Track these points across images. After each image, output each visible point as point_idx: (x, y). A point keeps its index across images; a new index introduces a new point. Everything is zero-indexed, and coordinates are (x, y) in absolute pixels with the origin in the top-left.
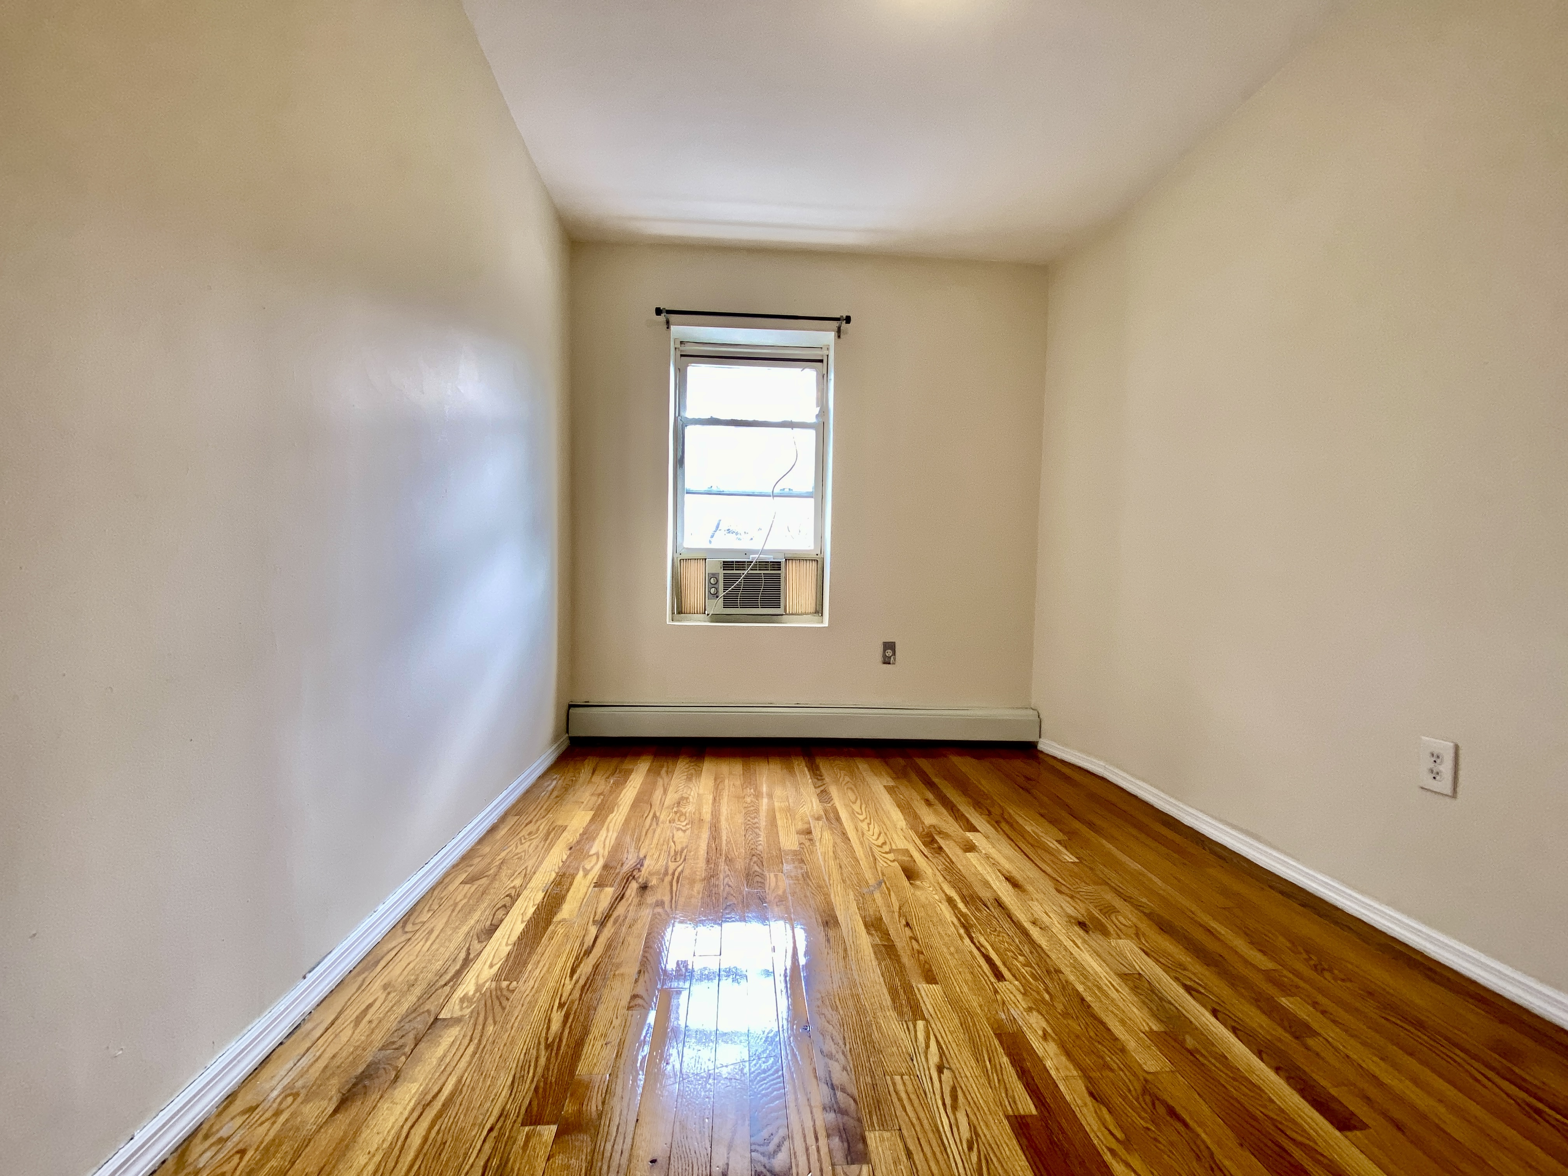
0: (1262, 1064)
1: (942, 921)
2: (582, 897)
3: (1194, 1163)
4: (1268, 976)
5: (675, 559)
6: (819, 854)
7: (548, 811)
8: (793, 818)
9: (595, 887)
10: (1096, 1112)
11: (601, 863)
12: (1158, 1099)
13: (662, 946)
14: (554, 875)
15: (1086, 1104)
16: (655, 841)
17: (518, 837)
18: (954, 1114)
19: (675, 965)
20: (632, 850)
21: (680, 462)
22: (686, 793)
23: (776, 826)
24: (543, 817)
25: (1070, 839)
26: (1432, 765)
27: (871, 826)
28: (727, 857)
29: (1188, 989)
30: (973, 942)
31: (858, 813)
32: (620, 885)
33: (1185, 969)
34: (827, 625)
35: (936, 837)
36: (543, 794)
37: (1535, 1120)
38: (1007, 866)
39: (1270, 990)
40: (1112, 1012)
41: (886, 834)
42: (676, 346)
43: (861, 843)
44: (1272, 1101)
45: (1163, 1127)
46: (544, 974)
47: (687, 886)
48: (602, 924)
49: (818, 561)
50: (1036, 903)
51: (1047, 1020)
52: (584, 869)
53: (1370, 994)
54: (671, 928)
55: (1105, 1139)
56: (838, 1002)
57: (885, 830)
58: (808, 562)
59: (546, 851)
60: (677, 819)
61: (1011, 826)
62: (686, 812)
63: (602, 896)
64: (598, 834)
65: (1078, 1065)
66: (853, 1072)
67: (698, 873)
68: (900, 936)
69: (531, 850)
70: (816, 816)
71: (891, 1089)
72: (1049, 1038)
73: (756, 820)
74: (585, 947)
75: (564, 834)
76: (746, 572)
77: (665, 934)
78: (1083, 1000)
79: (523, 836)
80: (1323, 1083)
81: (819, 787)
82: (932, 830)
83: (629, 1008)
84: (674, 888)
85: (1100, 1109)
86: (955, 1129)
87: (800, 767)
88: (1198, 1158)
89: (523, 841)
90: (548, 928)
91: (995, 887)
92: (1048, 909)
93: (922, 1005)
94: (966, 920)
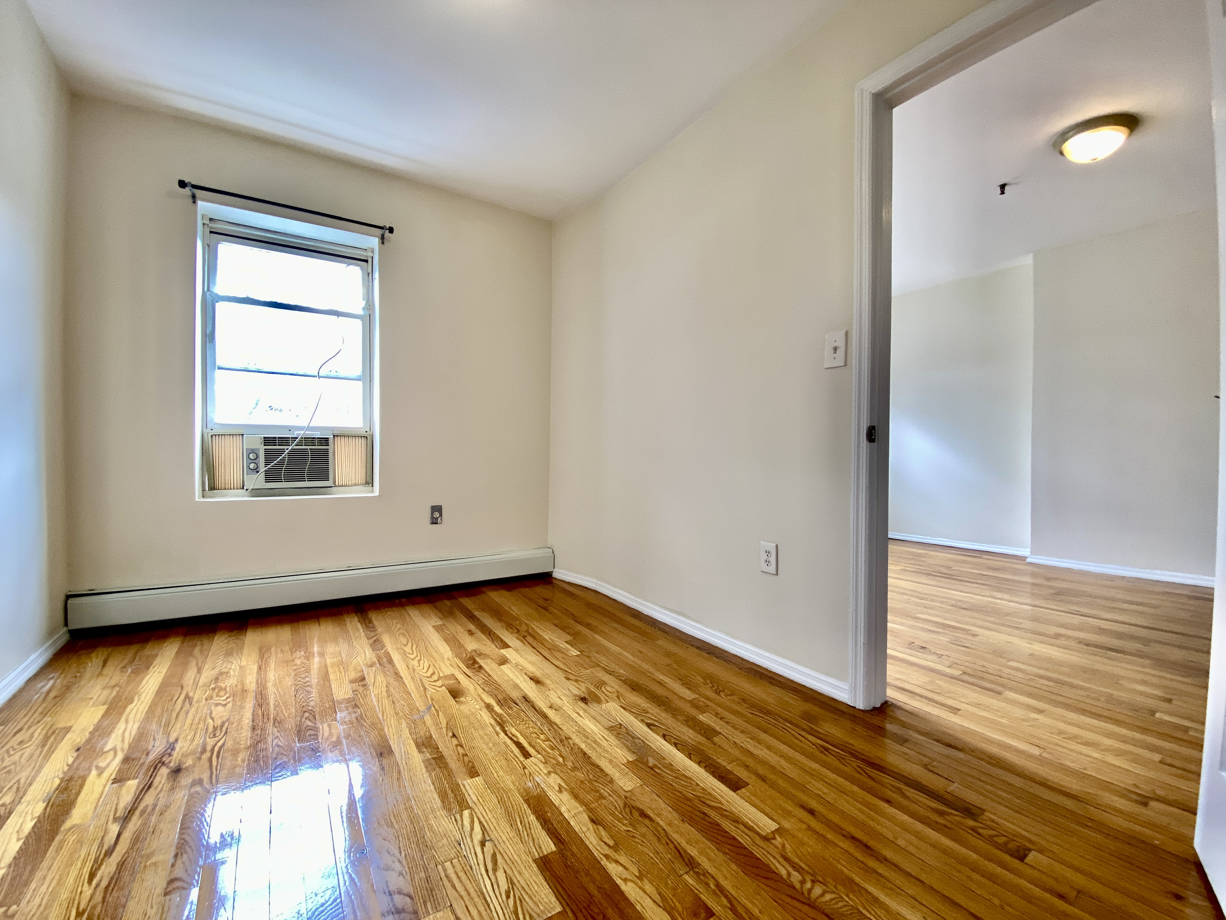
0: (692, 763)
1: (483, 726)
2: (98, 797)
3: (657, 845)
4: (694, 704)
5: (206, 436)
6: (373, 695)
7: (44, 714)
8: (346, 670)
9: (113, 783)
10: (595, 832)
11: (120, 756)
12: (633, 807)
13: (202, 823)
14: (57, 782)
15: (588, 829)
16: (189, 721)
17: (5, 749)
18: (495, 874)
19: (219, 837)
20: (159, 736)
21: (209, 337)
22: (226, 667)
23: (329, 681)
24: (39, 722)
25: (576, 639)
26: (766, 557)
27: (422, 662)
28: (275, 720)
29: (649, 725)
30: (506, 735)
31: (409, 653)
32: (146, 774)
33: (647, 712)
34: (377, 494)
35: (478, 659)
36: (36, 697)
37: (825, 754)
38: (531, 669)
39: (694, 712)
40: (604, 757)
41: (435, 666)
42: (205, 222)
43: (412, 678)
44: (698, 785)
45: (637, 826)
46: (54, 888)
47: (230, 758)
48: (126, 819)
49: (368, 439)
50: (552, 692)
51: (561, 777)
52: (97, 767)
53: (744, 700)
54: (211, 803)
55: (602, 848)
56: (393, 820)
57: (434, 662)
58: (357, 438)
59: (45, 757)
60: (214, 695)
61: (534, 638)
62: (226, 686)
63: (124, 791)
64: (114, 728)
65: (582, 803)
66: (409, 875)
67: (242, 742)
68: (447, 747)
69: (23, 760)
70: (369, 663)
71: (443, 874)
72: (563, 790)
73: (307, 679)
74: (105, 847)
75: (69, 736)
76: (290, 448)
77: (205, 811)
78: (585, 754)
79: (12, 747)
80: (724, 763)
81: (371, 638)
82: (474, 653)
83: (166, 894)
84: (214, 763)
85: (598, 829)
86: (495, 886)
87: (353, 624)
88: (659, 840)
89: (12, 752)
90: (53, 840)
91: (522, 688)
92: (560, 694)
93: (467, 796)
94: (501, 719)
